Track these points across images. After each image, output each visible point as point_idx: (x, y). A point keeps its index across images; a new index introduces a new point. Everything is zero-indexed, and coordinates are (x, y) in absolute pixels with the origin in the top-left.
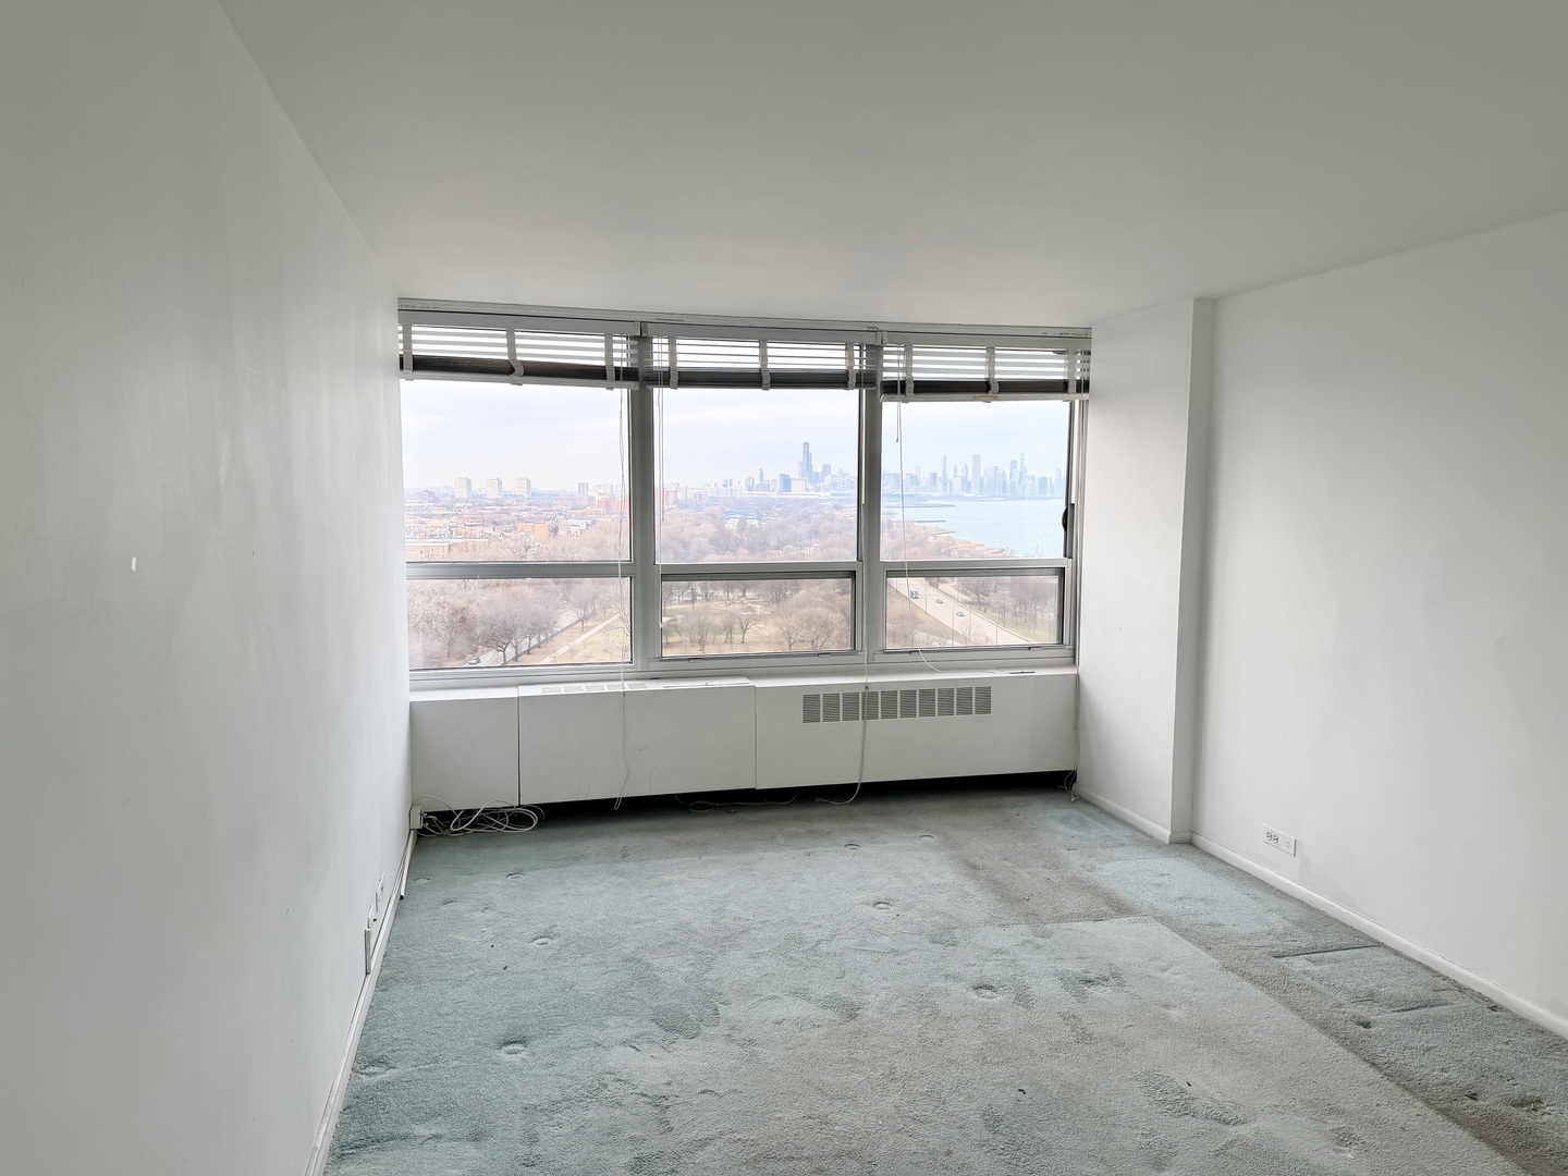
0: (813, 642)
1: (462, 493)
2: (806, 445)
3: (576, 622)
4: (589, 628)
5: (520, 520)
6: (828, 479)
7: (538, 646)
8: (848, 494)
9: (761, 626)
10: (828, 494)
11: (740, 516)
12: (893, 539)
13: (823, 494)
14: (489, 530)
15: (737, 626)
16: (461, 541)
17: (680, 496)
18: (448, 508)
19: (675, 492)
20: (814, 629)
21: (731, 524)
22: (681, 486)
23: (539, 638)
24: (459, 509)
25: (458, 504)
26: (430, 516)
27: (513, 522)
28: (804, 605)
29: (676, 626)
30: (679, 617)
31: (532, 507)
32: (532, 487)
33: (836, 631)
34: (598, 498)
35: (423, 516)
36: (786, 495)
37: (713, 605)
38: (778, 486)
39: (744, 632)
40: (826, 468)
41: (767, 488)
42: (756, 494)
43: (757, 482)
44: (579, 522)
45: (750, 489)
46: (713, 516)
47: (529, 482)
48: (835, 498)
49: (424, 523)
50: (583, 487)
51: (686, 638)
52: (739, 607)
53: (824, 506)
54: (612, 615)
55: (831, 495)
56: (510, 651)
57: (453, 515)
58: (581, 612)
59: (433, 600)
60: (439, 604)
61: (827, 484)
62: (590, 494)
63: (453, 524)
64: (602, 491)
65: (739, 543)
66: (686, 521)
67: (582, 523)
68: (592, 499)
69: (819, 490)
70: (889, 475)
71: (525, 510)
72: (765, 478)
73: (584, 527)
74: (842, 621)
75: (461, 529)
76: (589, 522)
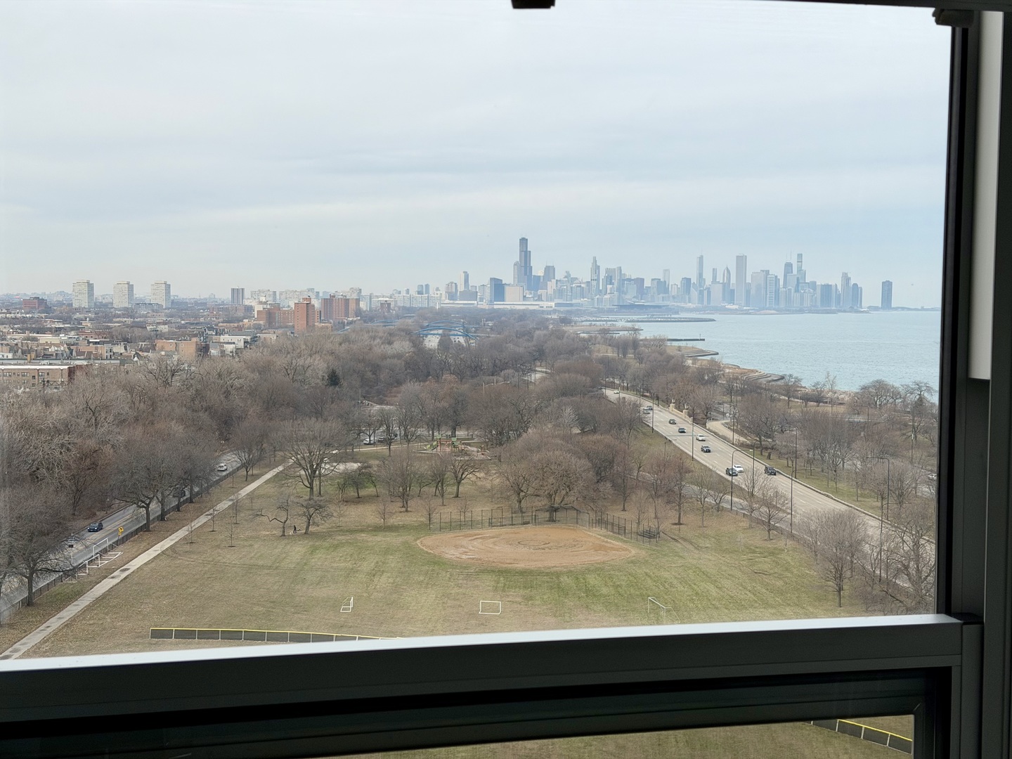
0: (550, 496)
1: (81, 301)
2: (524, 241)
3: (238, 469)
4: (256, 477)
5: (160, 336)
6: (552, 285)
7: (190, 501)
8: (579, 305)
9: (482, 475)
10: (553, 304)
11: (440, 332)
12: (641, 362)
13: (546, 304)
14: (119, 349)
15: (449, 475)
16: (85, 363)
17: (363, 305)
18: (64, 321)
19: (358, 301)
20: (551, 480)
21: (432, 342)
22: (363, 293)
23: (191, 489)
24: (79, 321)
25: (78, 315)
26: (42, 331)
27: (149, 338)
28: (539, 448)
29: (370, 475)
30: (374, 463)
31: (173, 320)
32: (172, 293)
33: (581, 483)
34: (258, 308)
35: (32, 330)
36: (498, 306)
37: (416, 445)
38: (488, 293)
39: (459, 483)
40: (550, 271)
41: (473, 295)
42: (460, 303)
43: (461, 288)
44: (234, 339)
45: (452, 296)
46: (408, 332)
47: (168, 287)
48: (562, 309)
49: (35, 339)
50: (237, 293)
51: (382, 490)
52: (448, 450)
53: (547, 320)
54: (284, 460)
55: (557, 305)
56: (155, 507)
57: (72, 329)
58: (245, 456)
59: (56, 441)
60: (62, 445)
61: (550, 291)
62: (247, 303)
63: (72, 341)
64: (263, 299)
65: (444, 367)
66: (374, 338)
67: (239, 341)
68: (249, 309)
69: (540, 299)
70: (630, 280)
71: (164, 323)
72: (471, 283)
73: (241, 345)
74: (588, 470)
75: (84, 347)
76: (249, 338)
